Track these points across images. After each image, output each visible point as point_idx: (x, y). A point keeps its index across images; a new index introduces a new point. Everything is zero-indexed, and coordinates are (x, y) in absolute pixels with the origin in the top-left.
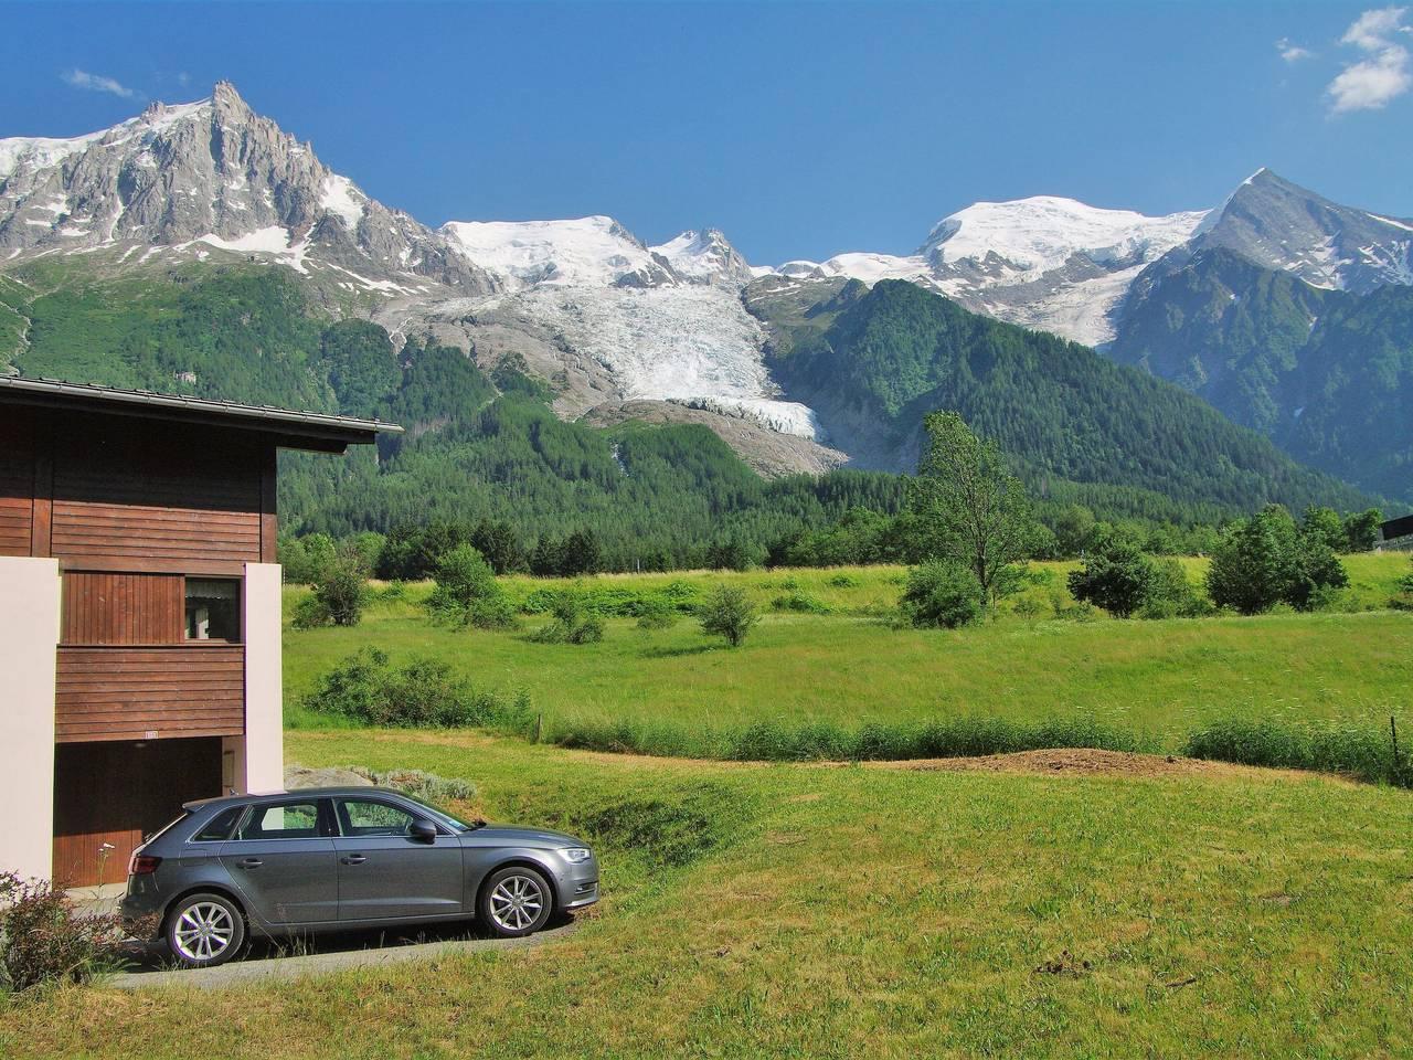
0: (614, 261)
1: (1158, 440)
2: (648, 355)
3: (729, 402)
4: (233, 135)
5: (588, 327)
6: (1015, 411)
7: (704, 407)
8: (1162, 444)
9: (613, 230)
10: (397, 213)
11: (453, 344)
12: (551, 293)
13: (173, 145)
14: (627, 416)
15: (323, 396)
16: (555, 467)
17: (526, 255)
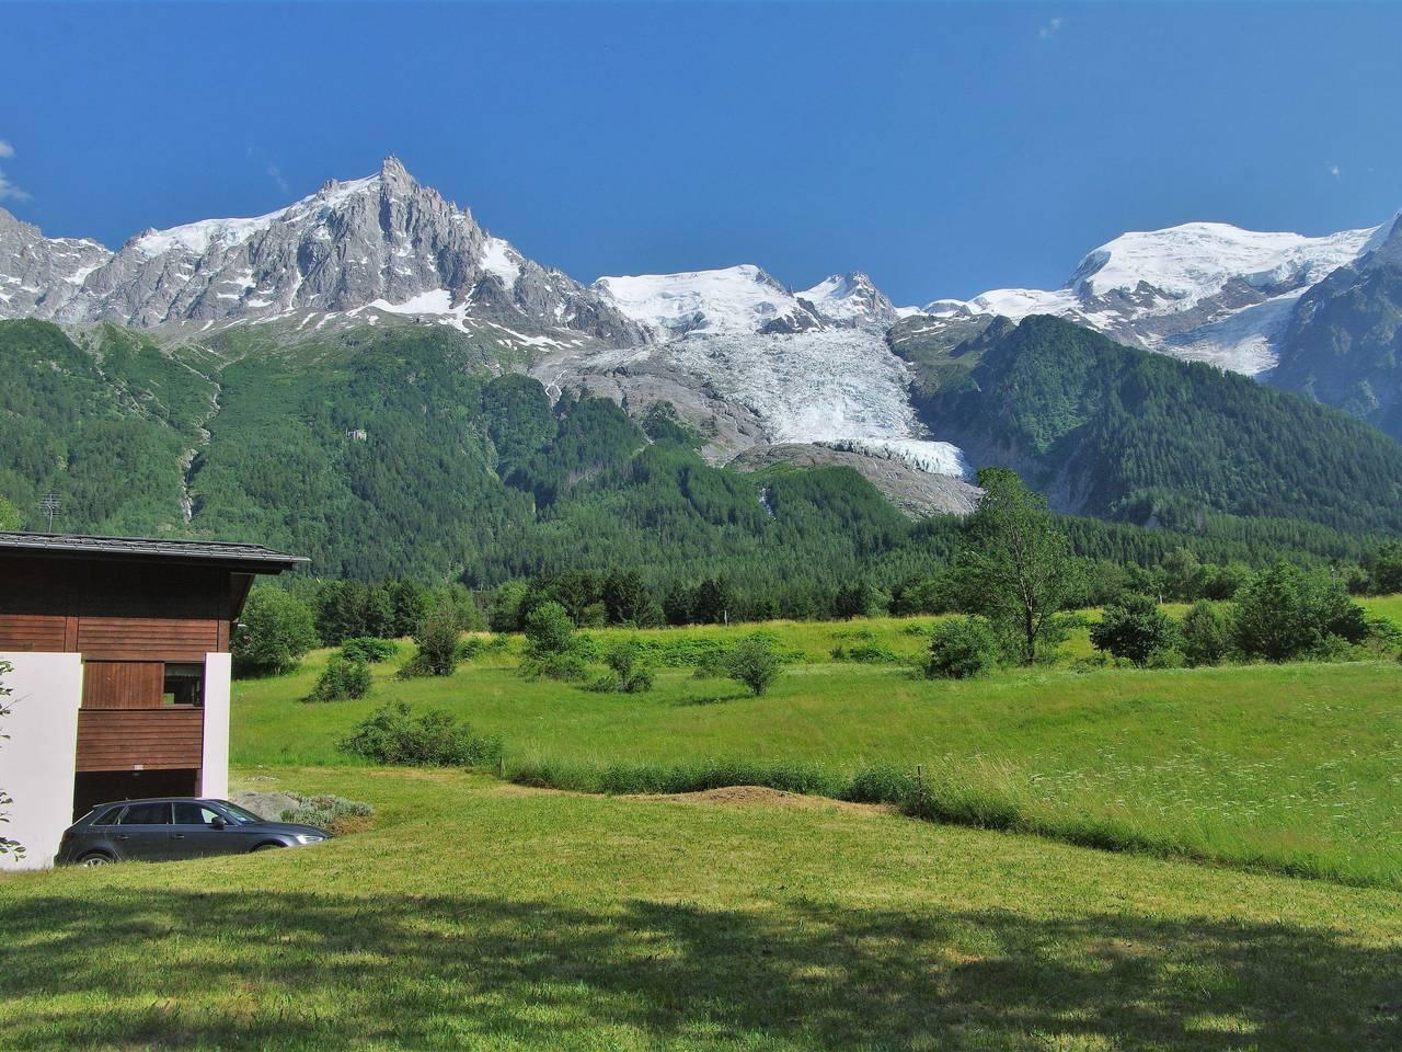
0: (760, 308)
1: (1325, 470)
2: (795, 399)
3: (875, 444)
4: (400, 206)
5: (736, 374)
6: (1169, 443)
7: (850, 449)
8: (1329, 473)
9: (759, 278)
10: (552, 271)
11: (605, 395)
12: (699, 342)
13: (346, 218)
14: (774, 460)
15: (483, 449)
16: (703, 511)
17: (676, 306)
